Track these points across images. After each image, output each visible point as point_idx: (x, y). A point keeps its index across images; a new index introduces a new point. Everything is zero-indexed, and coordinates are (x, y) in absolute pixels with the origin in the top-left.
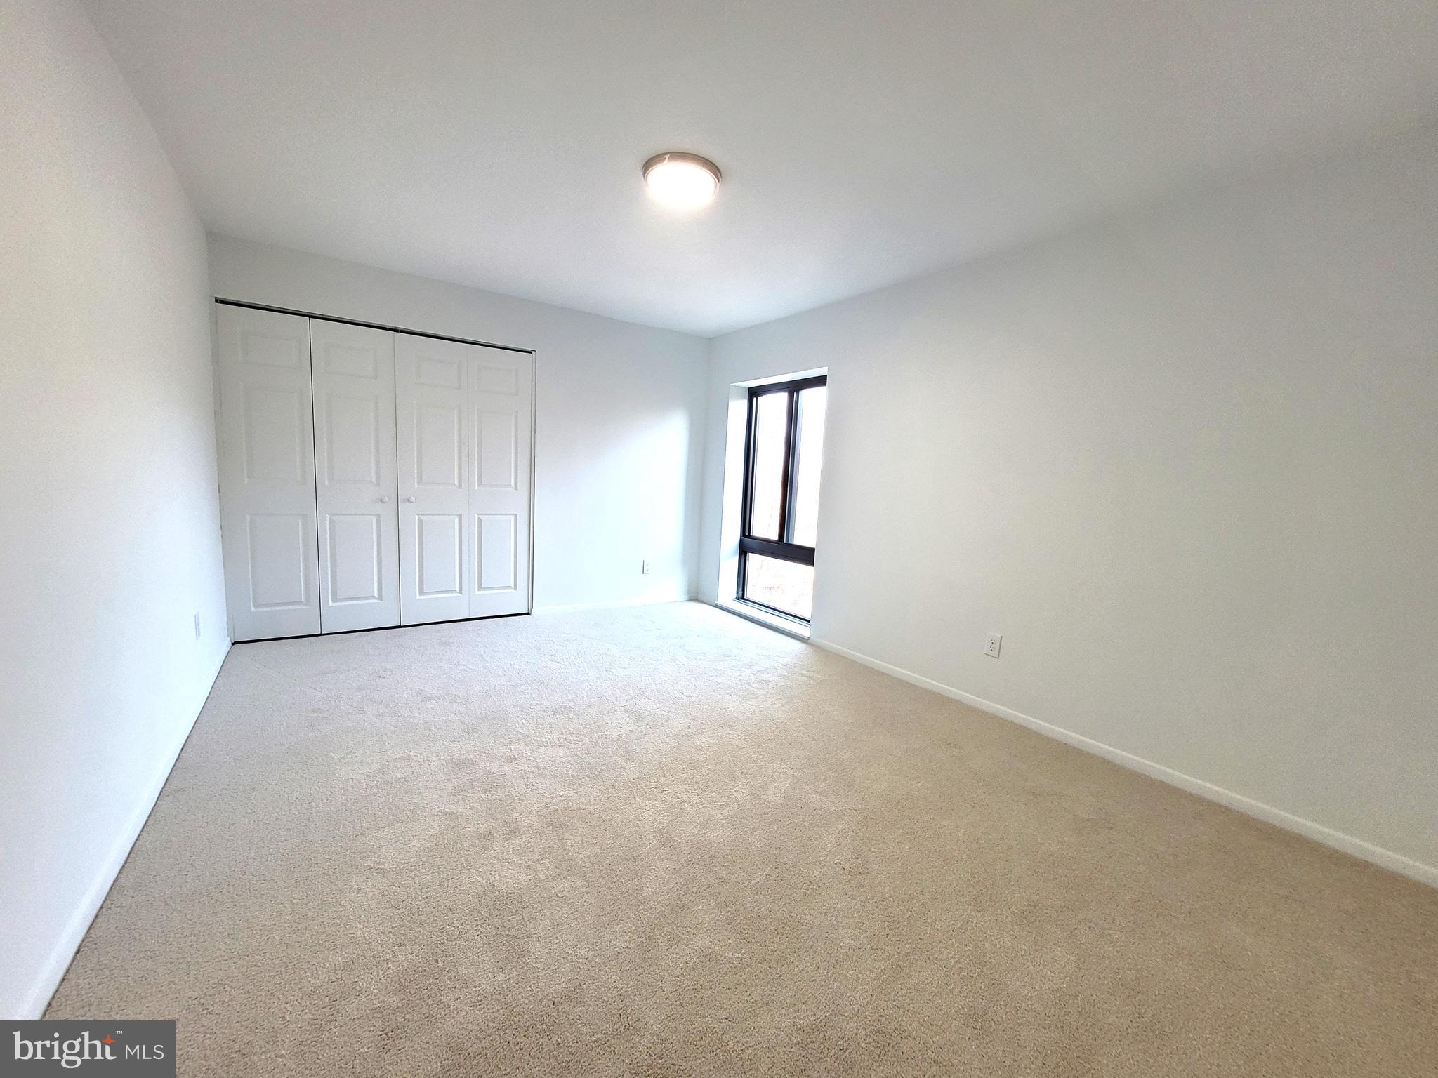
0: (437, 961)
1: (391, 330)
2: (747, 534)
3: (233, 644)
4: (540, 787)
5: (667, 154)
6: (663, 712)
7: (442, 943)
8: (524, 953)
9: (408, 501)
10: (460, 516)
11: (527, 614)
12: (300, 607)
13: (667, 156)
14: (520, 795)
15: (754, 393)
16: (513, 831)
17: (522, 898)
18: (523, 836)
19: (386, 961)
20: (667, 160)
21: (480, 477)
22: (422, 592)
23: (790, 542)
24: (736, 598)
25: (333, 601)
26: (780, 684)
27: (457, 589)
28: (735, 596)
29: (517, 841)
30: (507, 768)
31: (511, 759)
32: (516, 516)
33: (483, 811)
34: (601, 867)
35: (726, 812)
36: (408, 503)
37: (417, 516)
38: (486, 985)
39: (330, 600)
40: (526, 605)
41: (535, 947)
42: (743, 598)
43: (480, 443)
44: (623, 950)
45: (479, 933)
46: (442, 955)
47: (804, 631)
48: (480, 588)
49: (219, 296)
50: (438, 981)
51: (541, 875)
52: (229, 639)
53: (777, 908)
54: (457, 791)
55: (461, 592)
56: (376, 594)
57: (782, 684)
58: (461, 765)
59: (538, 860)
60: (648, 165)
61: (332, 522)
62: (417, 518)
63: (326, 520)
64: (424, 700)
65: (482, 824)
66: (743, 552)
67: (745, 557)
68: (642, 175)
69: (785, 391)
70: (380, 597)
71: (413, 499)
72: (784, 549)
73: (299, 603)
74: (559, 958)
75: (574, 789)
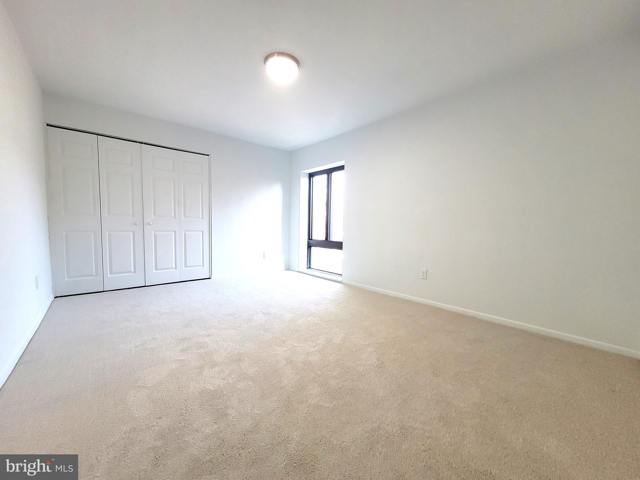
0: (181, 423)
1: (139, 143)
2: (311, 239)
3: (55, 298)
4: (225, 346)
5: (276, 53)
6: (281, 313)
7: (183, 415)
8: (226, 415)
9: (149, 224)
10: (175, 232)
11: (209, 278)
12: (92, 277)
13: (276, 54)
14: (215, 350)
15: (311, 175)
16: (214, 365)
17: (222, 392)
18: (219, 366)
19: (153, 426)
20: (276, 55)
21: (185, 212)
22: (156, 269)
23: (330, 240)
24: (307, 268)
25: (110, 274)
26: (332, 299)
27: (174, 267)
28: (306, 267)
29: (216, 369)
30: (207, 339)
31: (208, 336)
32: (203, 232)
33: (197, 358)
34: (260, 375)
35: (317, 348)
36: (148, 226)
37: (153, 232)
38: (208, 431)
39: (109, 273)
40: (209, 274)
41: (231, 412)
42: (310, 268)
43: (184, 198)
44: (276, 408)
45: (201, 409)
46: (183, 420)
47: (339, 278)
48: (186, 266)
49: (49, 123)
50: (182, 432)
51: (230, 381)
52: (53, 295)
53: (346, 384)
54: (183, 350)
55: (176, 269)
56: (133, 271)
57: (333, 299)
58: (183, 340)
59: (228, 376)
60: (266, 58)
61: (110, 235)
62: (153, 233)
63: (106, 234)
64: (162, 314)
65: (197, 363)
66: (309, 247)
67: (310, 249)
68: (264, 64)
69: (325, 174)
70: (135, 272)
71: (151, 223)
72: (328, 243)
73: (93, 276)
74: (244, 415)
75: (242, 346)
